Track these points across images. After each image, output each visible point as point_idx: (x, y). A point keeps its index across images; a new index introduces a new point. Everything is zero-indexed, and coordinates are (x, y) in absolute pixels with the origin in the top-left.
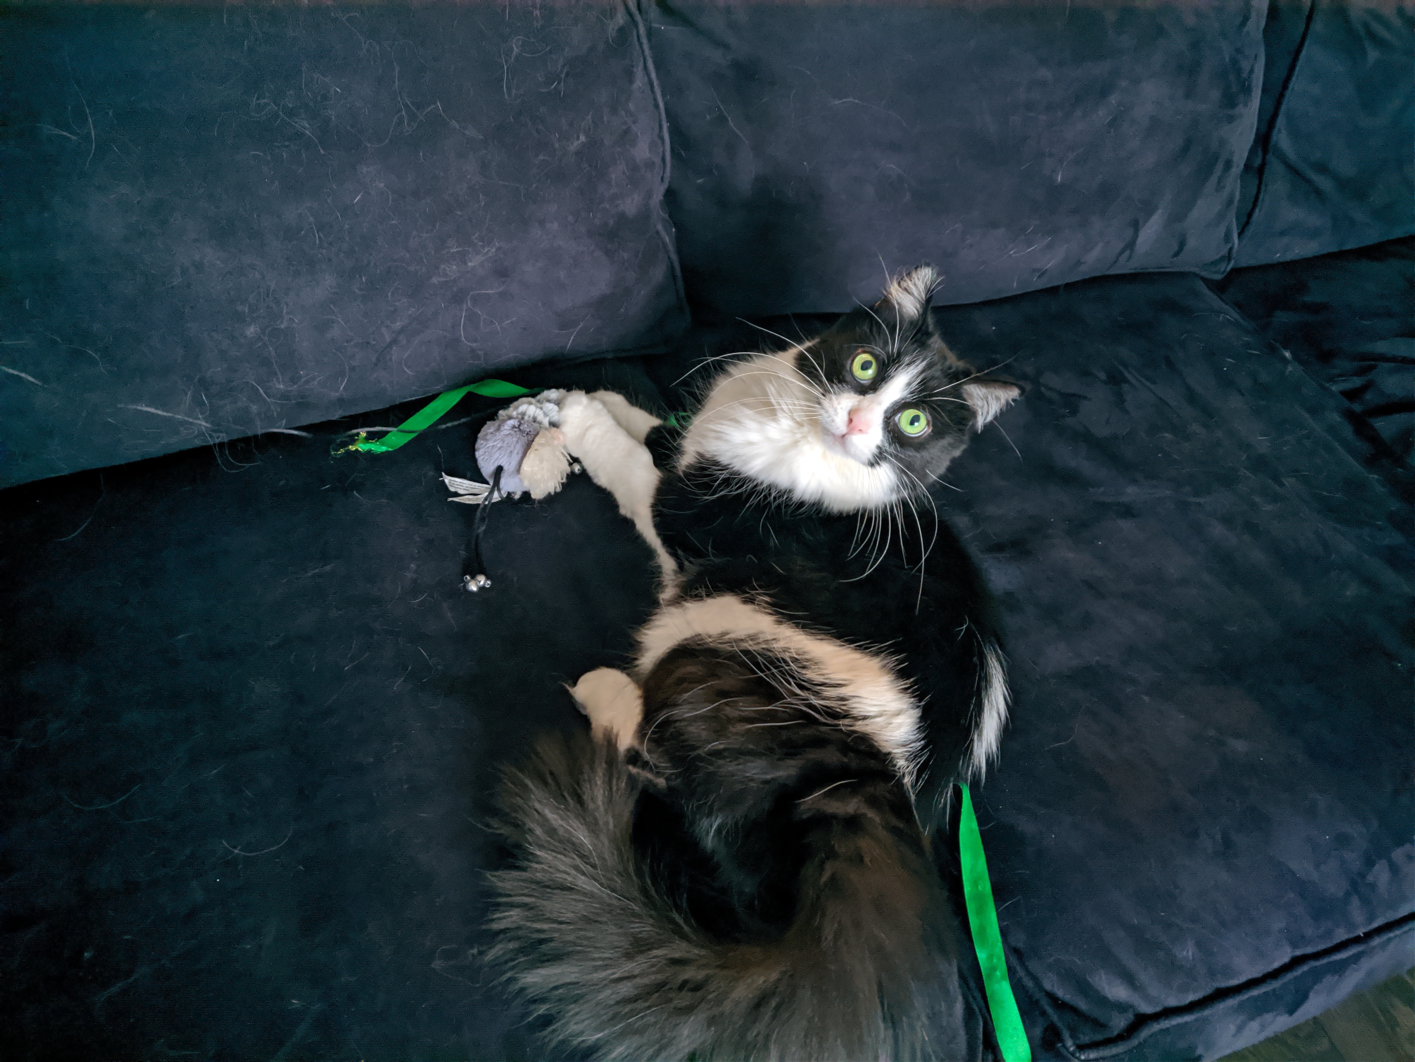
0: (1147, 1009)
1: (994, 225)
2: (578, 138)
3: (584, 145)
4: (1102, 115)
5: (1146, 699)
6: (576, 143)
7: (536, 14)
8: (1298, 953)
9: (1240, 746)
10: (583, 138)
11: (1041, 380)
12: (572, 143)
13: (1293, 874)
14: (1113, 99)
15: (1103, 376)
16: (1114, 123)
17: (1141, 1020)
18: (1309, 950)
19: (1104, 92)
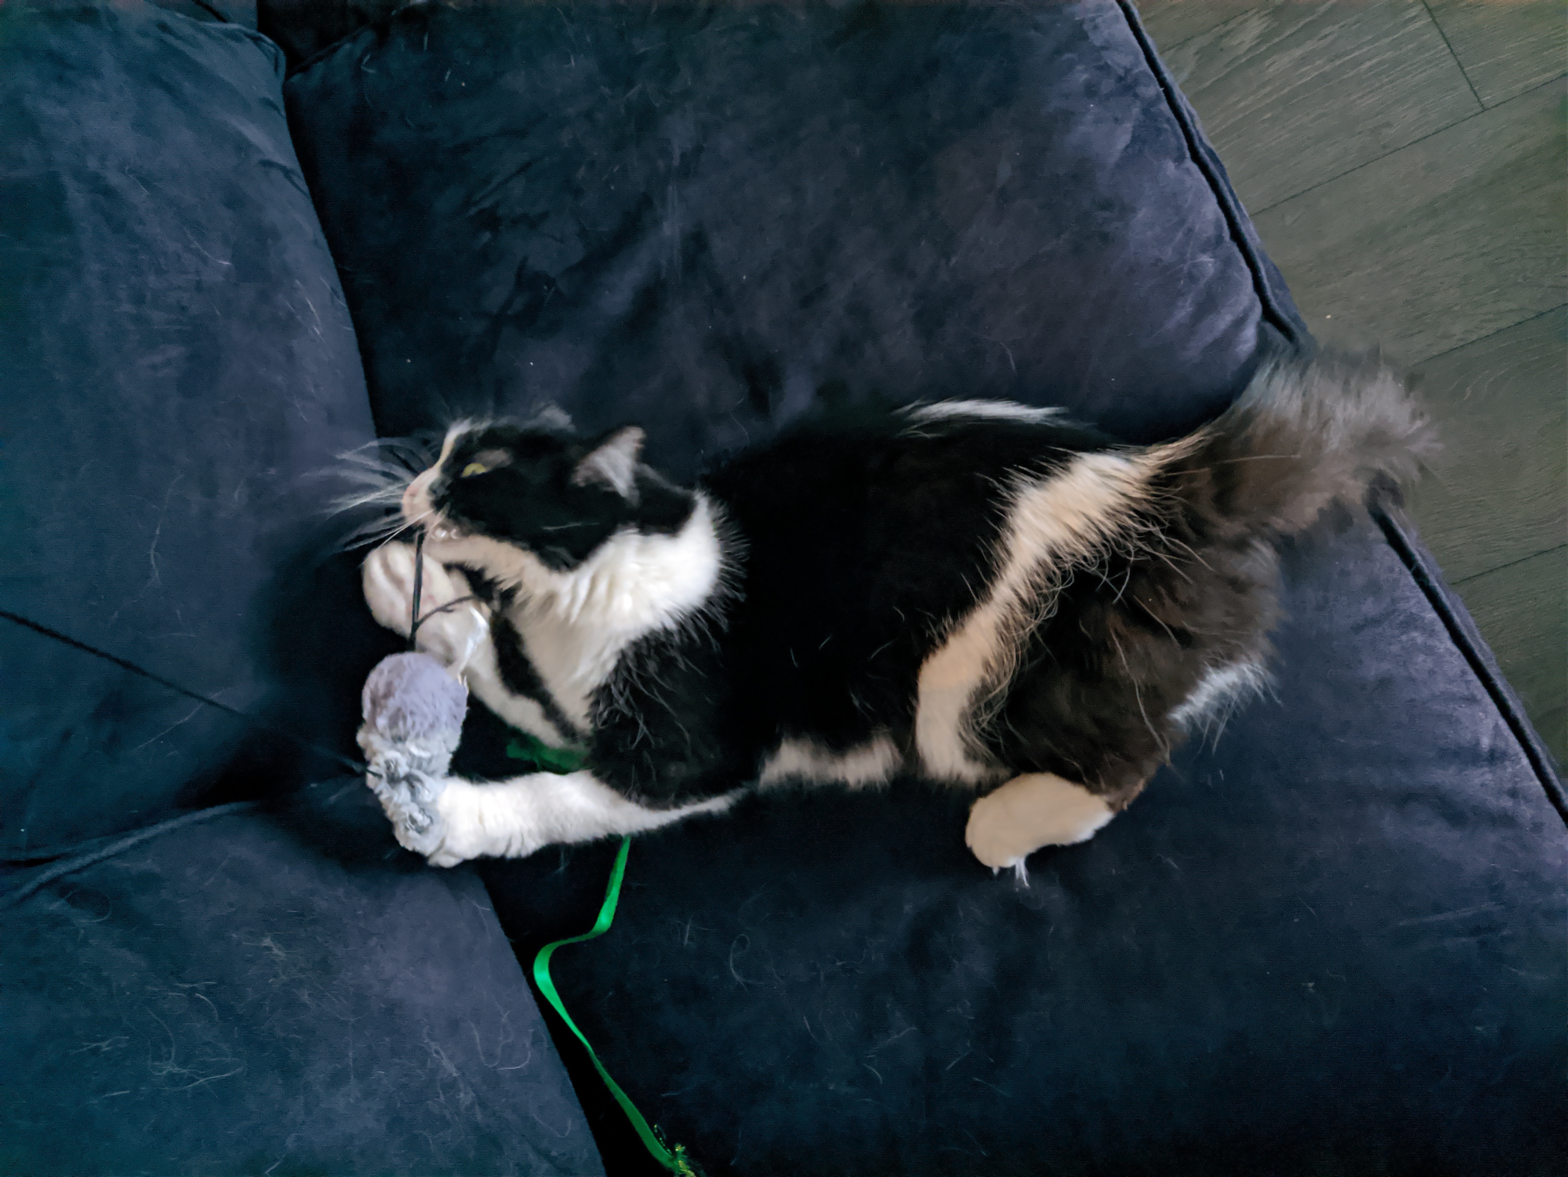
0: (1258, 309)
1: (290, 355)
2: (268, 948)
3: (275, 938)
4: (139, 197)
5: (954, 260)
6: (276, 951)
7: (108, 1046)
8: (1188, 154)
9: (1005, 172)
10: (267, 942)
11: (495, 311)
12: (277, 955)
13: (1127, 147)
14: (114, 179)
15: (486, 236)
16: (146, 181)
17: (1269, 314)
18: (1185, 144)
19: (108, 192)
